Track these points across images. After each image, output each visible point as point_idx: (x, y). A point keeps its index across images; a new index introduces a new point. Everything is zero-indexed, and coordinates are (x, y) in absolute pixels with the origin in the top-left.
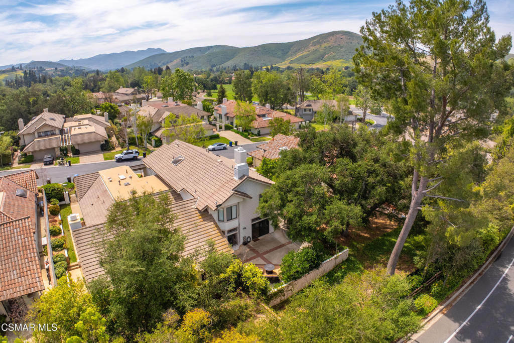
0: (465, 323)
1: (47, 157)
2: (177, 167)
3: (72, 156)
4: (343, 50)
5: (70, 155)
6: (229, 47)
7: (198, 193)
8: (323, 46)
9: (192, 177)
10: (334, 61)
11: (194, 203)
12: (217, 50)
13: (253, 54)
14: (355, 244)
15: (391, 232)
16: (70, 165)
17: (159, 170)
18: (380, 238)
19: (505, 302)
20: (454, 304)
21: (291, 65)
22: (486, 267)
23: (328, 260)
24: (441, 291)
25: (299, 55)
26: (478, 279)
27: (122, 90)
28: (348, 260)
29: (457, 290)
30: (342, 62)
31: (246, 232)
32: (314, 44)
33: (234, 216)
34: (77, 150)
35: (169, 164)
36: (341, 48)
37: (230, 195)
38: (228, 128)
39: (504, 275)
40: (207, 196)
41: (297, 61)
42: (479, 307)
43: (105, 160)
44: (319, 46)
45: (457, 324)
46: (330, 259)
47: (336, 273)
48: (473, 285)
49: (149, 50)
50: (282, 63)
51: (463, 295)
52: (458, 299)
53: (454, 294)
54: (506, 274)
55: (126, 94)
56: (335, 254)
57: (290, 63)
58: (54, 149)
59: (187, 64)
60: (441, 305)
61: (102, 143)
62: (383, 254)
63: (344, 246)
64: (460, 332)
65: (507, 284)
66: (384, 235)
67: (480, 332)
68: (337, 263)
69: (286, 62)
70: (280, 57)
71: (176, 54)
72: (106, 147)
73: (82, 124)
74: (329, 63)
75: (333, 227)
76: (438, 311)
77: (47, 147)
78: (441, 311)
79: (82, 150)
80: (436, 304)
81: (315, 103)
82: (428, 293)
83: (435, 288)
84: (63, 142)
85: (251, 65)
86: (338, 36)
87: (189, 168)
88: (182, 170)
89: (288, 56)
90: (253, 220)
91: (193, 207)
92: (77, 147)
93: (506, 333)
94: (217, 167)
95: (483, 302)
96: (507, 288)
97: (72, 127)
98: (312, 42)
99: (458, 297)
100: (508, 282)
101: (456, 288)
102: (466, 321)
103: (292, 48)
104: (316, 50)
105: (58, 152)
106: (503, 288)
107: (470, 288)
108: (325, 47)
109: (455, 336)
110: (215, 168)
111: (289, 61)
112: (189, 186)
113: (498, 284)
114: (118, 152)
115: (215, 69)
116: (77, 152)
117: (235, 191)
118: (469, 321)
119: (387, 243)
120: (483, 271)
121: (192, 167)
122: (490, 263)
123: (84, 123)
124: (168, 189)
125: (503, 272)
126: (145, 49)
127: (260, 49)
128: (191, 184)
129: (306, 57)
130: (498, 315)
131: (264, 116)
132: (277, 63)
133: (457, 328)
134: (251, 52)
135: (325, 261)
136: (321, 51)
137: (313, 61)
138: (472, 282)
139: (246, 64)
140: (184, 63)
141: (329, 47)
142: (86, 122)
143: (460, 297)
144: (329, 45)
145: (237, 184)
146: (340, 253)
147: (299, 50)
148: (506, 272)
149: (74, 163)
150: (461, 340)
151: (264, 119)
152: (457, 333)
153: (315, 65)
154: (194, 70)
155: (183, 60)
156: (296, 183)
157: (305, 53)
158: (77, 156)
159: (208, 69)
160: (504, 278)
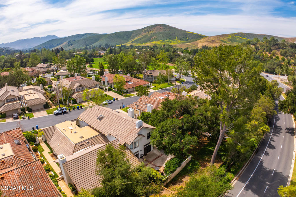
0: (247, 183)
1: (15, 115)
2: (101, 121)
3: (28, 113)
4: (161, 35)
5: (27, 112)
6: (96, 34)
7: (118, 136)
8: (150, 32)
9: (112, 127)
10: (157, 41)
11: (118, 142)
12: (89, 36)
13: (110, 38)
14: (193, 152)
15: (207, 145)
16: (29, 119)
17: (91, 123)
18: (203, 148)
19: (263, 172)
20: (241, 175)
21: (133, 44)
22: (252, 157)
23: (184, 162)
24: (235, 170)
25: (137, 38)
26: (250, 163)
27: (40, 65)
28: (191, 160)
29: (242, 169)
30: (161, 42)
31: (142, 153)
32: (145, 32)
33: (137, 146)
34: (30, 109)
35: (96, 120)
36: (160, 34)
37: (136, 137)
38: (110, 90)
39: (261, 160)
40: (124, 137)
41: (135, 42)
42: (252, 175)
43: (48, 114)
44: (148, 33)
45: (244, 184)
46: (185, 161)
47: (188, 167)
48: (247, 166)
49: (49, 36)
50: (127, 43)
51: (244, 171)
52: (242, 173)
53: (240, 171)
54: (262, 159)
55: (43, 68)
56: (186, 158)
57: (132, 43)
58: (17, 109)
59: (72, 45)
60: (236, 176)
61: (44, 104)
62: (206, 156)
63: (190, 154)
64: (246, 187)
65: (263, 164)
66: (204, 146)
67: (254, 186)
68: (187, 162)
69: (129, 42)
70: (126, 40)
71: (64, 39)
72: (46, 106)
73: (30, 93)
74: (154, 42)
75: (187, 148)
76: (235, 179)
77: (13, 109)
78: (236, 179)
79: (33, 109)
80: (234, 176)
81: (154, 72)
82: (230, 172)
83: (232, 170)
84: (22, 105)
85: (110, 45)
86: (158, 27)
87: (109, 122)
88: (105, 123)
89: (131, 39)
90: (144, 146)
91: (118, 143)
92: (30, 108)
93: (265, 185)
94: (125, 121)
95: (253, 173)
96: (263, 166)
97: (24, 95)
98: (144, 30)
99: (242, 172)
100: (263, 163)
101: (241, 168)
102: (247, 182)
103: (132, 34)
104: (146, 35)
105: (20, 111)
106: (261, 166)
107: (247, 167)
108: (151, 34)
109: (244, 189)
110: (124, 122)
111: (131, 42)
112: (112, 132)
113: (258, 164)
114: (55, 109)
115: (88, 47)
116: (30, 110)
117: (138, 134)
118: (248, 182)
119: (207, 150)
120: (251, 159)
121: (110, 121)
122: (254, 155)
123: (31, 92)
124: (99, 134)
125: (260, 159)
126: (46, 36)
127: (114, 35)
128: (112, 131)
129: (140, 39)
130: (261, 178)
131: (128, 82)
132: (124, 43)
133: (244, 185)
134: (109, 37)
135: (183, 163)
136: (149, 35)
137: (145, 42)
138: (247, 165)
139: (106, 44)
140: (70, 44)
141: (154, 33)
142: (32, 91)
143: (243, 172)
144: (154, 32)
145: (138, 131)
146: (188, 158)
147: (136, 35)
148: (261, 158)
149: (31, 117)
150: (247, 190)
151: (129, 84)
152: (245, 187)
153: (146, 44)
154: (76, 48)
155: (69, 42)
156: (167, 128)
157: (140, 37)
158: (31, 112)
159: (84, 47)
160: (261, 161)
